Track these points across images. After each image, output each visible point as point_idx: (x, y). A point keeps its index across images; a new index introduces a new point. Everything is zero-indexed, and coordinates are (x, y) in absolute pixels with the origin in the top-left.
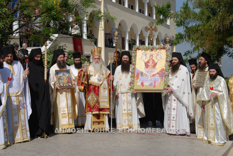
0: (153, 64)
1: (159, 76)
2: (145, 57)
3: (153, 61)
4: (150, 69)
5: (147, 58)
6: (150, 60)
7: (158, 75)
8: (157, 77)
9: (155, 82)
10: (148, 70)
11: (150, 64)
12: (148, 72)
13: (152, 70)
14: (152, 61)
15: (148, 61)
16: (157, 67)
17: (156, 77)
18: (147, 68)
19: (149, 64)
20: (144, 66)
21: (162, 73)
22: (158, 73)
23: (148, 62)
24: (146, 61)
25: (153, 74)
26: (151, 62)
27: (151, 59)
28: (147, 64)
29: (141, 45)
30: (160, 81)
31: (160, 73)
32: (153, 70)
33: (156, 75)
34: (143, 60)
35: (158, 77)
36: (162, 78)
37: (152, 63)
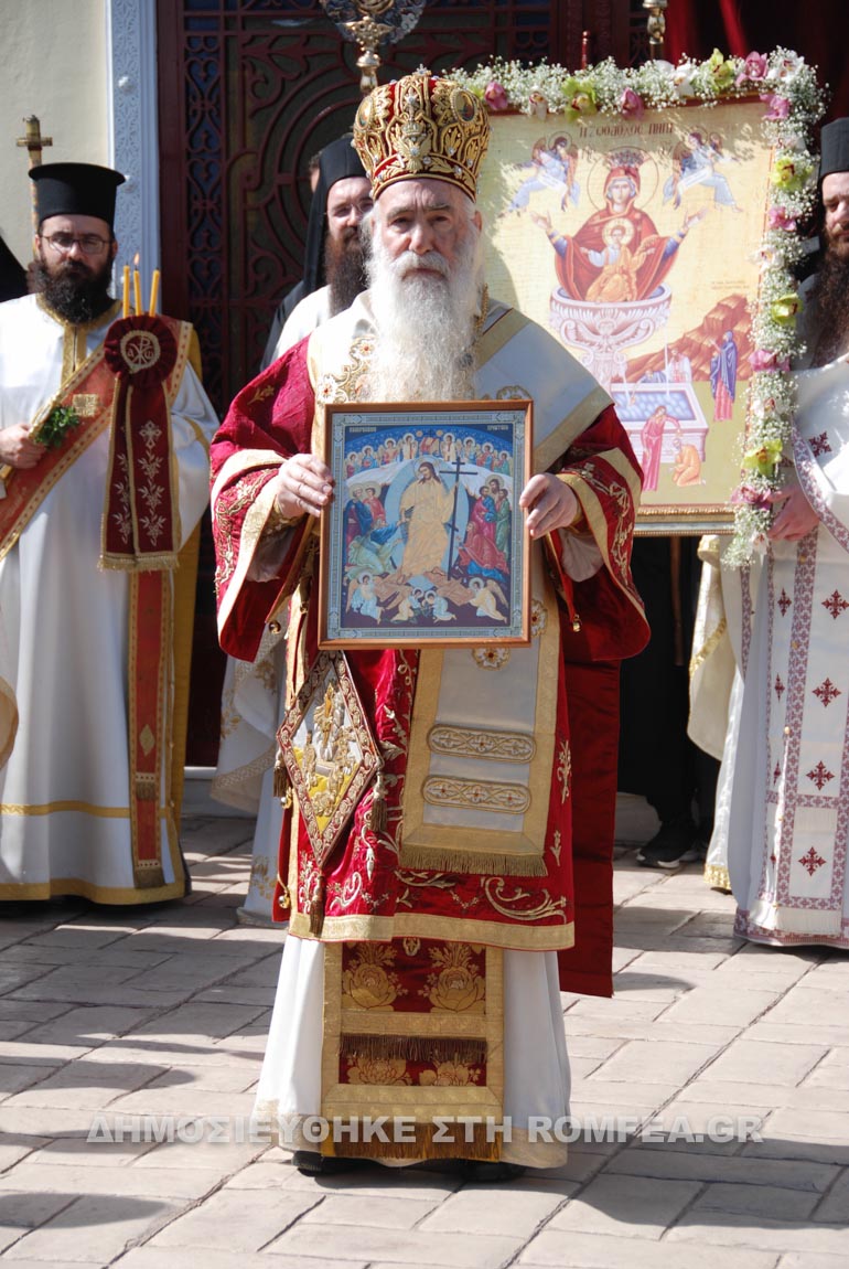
0: (638, 259)
1: (695, 372)
2: (561, 188)
3: (636, 223)
4: (605, 305)
5: (583, 198)
6: (607, 213)
7: (686, 365)
8: (678, 379)
9: (659, 431)
10: (588, 317)
11: (614, 254)
12: (588, 336)
13: (623, 318)
14: (627, 224)
15: (586, 228)
16: (673, 280)
17: (667, 387)
18: (583, 297)
19: (595, 258)
20: (552, 282)
21: (721, 343)
22: (684, 346)
23: (590, 236)
24: (569, 227)
25: (637, 351)
26: (617, 237)
27: (617, 208)
28: (581, 261)
29: (525, 66)
30: (701, 422)
31: (710, 342)
32: (638, 311)
33: (669, 370)
34: (537, 218)
35: (688, 387)
36: (723, 389)
37: (633, 246)
